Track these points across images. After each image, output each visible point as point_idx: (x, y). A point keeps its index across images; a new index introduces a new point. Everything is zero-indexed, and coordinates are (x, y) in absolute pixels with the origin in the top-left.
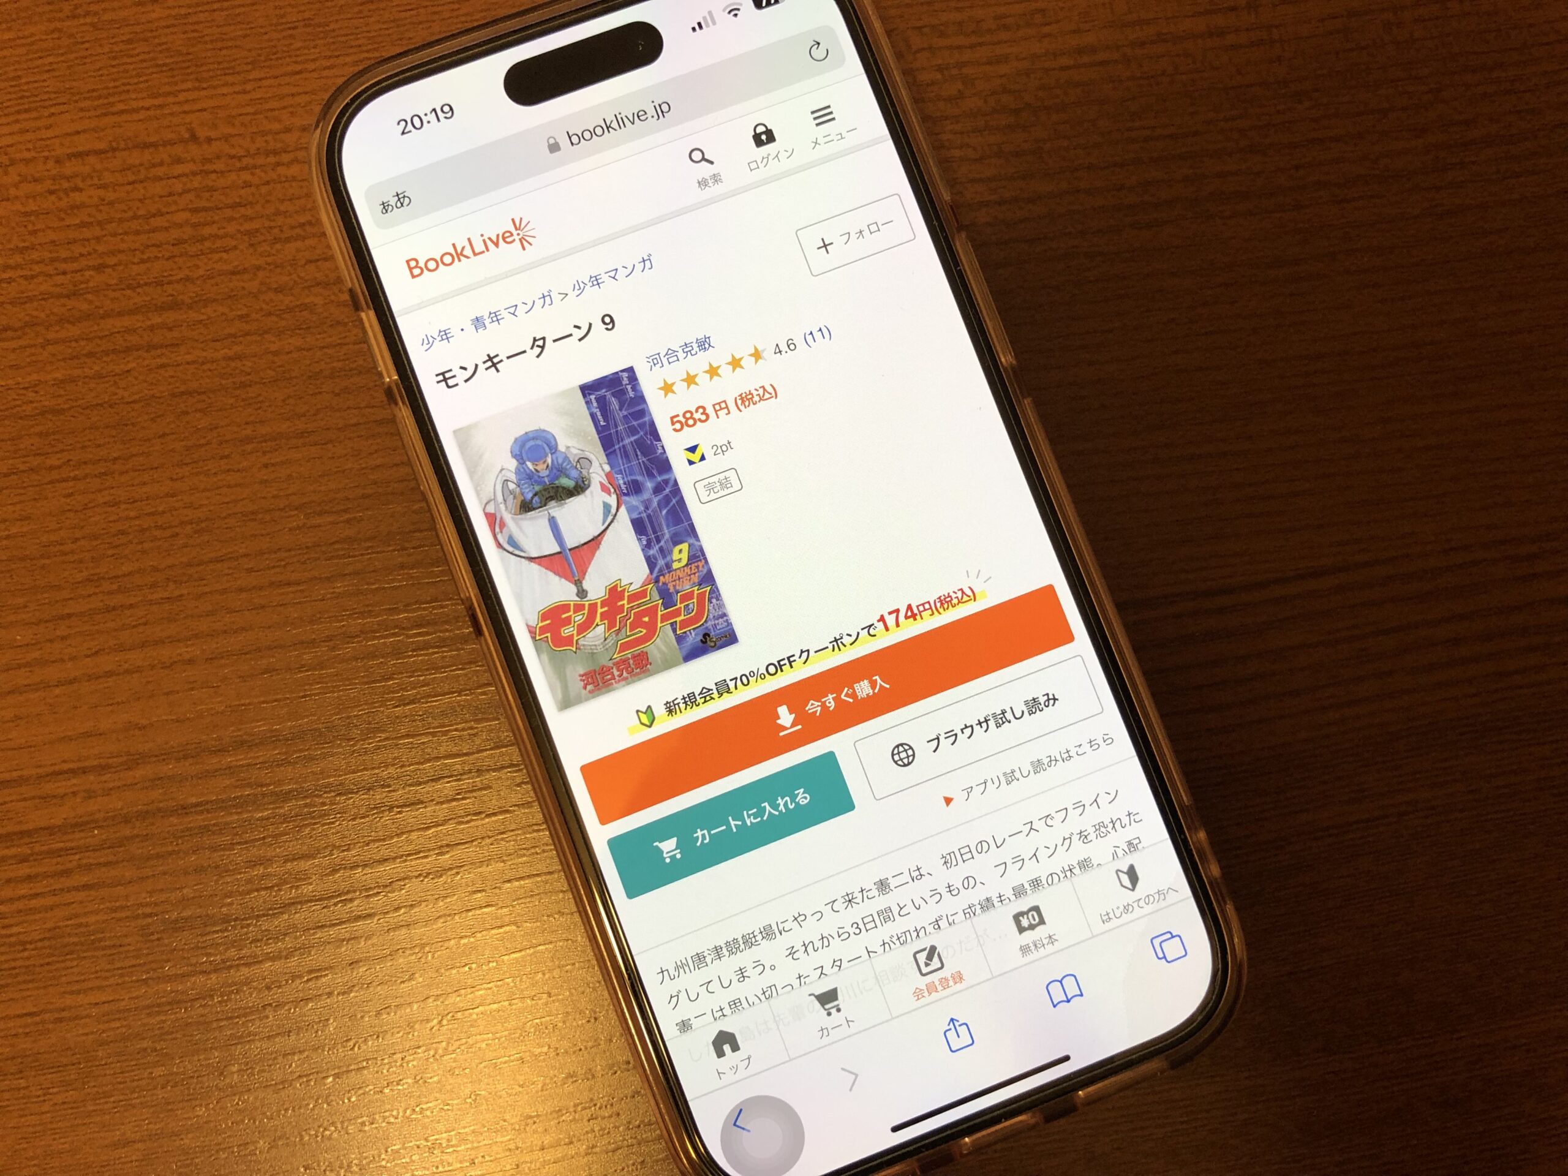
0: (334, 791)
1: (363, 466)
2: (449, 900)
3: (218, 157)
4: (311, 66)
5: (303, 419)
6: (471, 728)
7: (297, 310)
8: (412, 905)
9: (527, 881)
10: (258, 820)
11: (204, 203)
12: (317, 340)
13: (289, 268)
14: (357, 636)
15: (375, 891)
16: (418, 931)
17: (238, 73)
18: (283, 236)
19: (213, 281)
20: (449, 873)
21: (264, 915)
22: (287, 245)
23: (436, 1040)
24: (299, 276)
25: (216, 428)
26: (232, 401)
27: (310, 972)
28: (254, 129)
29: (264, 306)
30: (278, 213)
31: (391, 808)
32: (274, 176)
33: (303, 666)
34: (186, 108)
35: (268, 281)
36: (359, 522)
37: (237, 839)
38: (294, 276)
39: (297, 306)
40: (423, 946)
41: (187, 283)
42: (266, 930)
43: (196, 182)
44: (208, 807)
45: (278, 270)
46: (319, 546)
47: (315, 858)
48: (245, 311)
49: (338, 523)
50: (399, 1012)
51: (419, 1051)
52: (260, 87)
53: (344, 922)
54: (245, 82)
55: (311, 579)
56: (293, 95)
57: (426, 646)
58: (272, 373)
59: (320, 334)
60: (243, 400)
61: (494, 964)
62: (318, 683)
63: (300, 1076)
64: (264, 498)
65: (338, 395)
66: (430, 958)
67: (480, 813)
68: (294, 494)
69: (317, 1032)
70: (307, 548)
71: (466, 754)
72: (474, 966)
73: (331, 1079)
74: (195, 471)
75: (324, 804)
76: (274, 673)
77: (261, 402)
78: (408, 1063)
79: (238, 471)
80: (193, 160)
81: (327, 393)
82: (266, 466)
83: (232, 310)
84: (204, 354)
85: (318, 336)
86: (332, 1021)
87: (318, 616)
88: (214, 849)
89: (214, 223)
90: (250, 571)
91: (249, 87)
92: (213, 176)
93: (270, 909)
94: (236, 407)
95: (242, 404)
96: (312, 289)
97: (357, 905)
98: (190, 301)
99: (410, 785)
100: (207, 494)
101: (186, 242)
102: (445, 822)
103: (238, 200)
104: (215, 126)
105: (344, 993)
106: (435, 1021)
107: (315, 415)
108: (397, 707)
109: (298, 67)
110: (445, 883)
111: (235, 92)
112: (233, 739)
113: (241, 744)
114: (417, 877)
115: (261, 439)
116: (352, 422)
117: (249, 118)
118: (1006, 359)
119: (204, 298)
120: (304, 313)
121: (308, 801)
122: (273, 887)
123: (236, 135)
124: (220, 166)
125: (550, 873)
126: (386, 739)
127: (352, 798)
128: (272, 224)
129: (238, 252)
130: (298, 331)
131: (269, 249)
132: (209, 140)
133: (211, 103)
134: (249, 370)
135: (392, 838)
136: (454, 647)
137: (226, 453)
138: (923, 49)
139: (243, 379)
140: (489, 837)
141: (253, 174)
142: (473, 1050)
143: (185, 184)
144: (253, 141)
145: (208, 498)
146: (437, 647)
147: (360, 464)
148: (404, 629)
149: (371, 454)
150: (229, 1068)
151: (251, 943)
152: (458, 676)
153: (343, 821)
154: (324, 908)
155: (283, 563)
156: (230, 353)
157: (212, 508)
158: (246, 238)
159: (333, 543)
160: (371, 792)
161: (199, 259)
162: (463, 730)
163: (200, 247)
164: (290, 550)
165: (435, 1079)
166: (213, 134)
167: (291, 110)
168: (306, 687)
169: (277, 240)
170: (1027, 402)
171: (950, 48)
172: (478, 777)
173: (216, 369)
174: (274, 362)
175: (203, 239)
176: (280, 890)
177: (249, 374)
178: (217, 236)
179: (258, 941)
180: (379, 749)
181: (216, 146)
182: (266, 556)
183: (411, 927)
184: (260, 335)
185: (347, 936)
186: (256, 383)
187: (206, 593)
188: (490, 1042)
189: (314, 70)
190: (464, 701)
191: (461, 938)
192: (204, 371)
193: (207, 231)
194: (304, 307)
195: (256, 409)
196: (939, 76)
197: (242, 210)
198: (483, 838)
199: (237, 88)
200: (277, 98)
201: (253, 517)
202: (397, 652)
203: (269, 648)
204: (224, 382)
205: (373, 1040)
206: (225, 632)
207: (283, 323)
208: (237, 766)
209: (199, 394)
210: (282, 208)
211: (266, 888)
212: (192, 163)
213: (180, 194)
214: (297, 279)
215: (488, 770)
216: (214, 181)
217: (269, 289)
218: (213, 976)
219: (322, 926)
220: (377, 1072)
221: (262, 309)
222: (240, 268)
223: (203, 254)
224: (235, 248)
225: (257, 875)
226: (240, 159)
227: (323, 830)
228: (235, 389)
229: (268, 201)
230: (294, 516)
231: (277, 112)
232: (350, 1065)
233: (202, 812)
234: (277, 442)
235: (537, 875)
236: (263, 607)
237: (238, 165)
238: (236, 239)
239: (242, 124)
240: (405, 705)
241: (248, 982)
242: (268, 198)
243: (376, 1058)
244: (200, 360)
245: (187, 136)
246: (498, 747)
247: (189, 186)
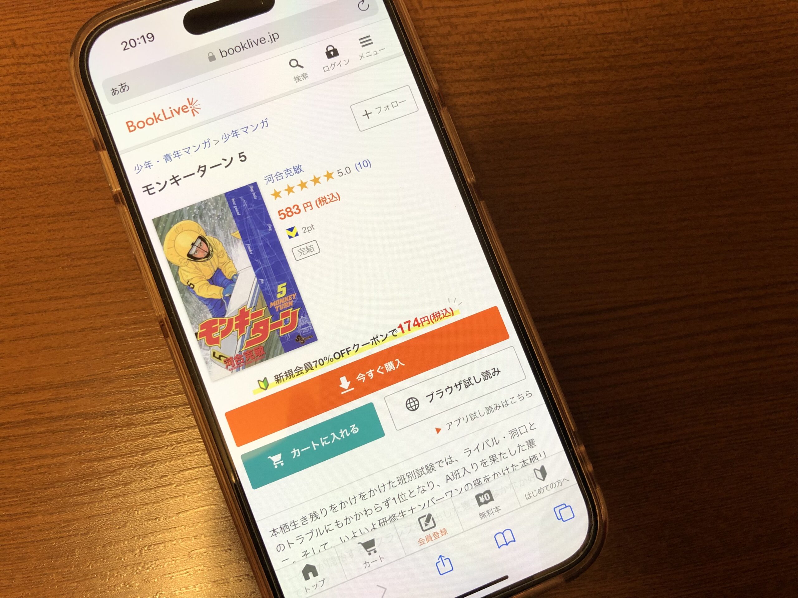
0: (83, 418)
1: (106, 232)
2: (148, 481)
3: (27, 56)
4: (82, 6)
5: (72, 205)
6: (163, 383)
7: (70, 143)
8: (126, 483)
9: (191, 471)
10: (38, 433)
11: (17, 81)
12: (81, 160)
13: (66, 119)
14: (100, 329)
15: (105, 475)
16: (130, 498)
17: (41, 9)
18: (64, 101)
19: (22, 126)
20: (149, 466)
21: (39, 489)
22: (66, 106)
23: (137, 562)
24: (72, 124)
25: (21, 208)
26: (30, 193)
27: (65, 521)
28: (48, 40)
29: (52, 141)
30: (60, 88)
31: (116, 427)
32: (58, 67)
33: (68, 345)
34: (10, 28)
35: (54, 126)
36: (102, 264)
37: (25, 444)
38: (69, 124)
39: (70, 141)
40: (132, 507)
41: (7, 126)
42: (40, 497)
43: (14, 69)
44: (9, 426)
45: (60, 120)
46: (79, 277)
47: (70, 456)
48: (40, 142)
49: (90, 264)
50: (116, 545)
51: (128, 568)
52: (52, 17)
53: (87, 493)
54: (45, 14)
55: (73, 296)
56: (71, 22)
57: (139, 335)
58: (55, 179)
59: (83, 157)
60: (38, 193)
61: (174, 518)
62: (76, 355)
63: (57, 582)
64: (48, 249)
65: (93, 191)
66: (136, 513)
67: (167, 431)
68: (65, 247)
69: (68, 557)
70: (72, 278)
71: (160, 398)
72: (162, 520)
73: (76, 584)
74: (7, 233)
75: (76, 424)
76: (51, 349)
77: (47, 195)
78: (121, 575)
79: (33, 233)
80: (13, 57)
81: (86, 190)
82: (49, 231)
83: (32, 142)
84: (15, 166)
85: (82, 159)
86: (77, 550)
87: (77, 317)
88: (11, 449)
89: (23, 92)
90: (38, 290)
91: (46, 16)
92: (24, 66)
93: (44, 485)
94: (33, 198)
95: (37, 195)
96: (79, 132)
97: (96, 484)
98: (7, 136)
99: (127, 415)
100: (15, 246)
101: (6, 103)
102: (146, 436)
103: (37, 80)
104: (26, 38)
105: (85, 534)
106: (138, 551)
107: (79, 203)
108: (120, 370)
109: (75, 6)
110: (146, 471)
111: (38, 20)
112: (25, 387)
113: (29, 389)
114: (130, 467)
115: (48, 216)
116: (101, 207)
117: (46, 34)
118: (470, 179)
119: (17, 135)
120: (74, 145)
121: (67, 423)
122: (45, 472)
123: (37, 44)
124: (28, 60)
125: (207, 466)
126: (114, 388)
127: (93, 422)
128: (57, 94)
129: (37, 109)
130: (70, 155)
131: (54, 108)
132: (23, 46)
133: (23, 26)
134: (41, 177)
135: (115, 444)
136: (153, 336)
137: (27, 223)
138: (429, 8)
139: (38, 181)
140: (171, 445)
141: (46, 65)
142: (159, 567)
143: (8, 71)
144: (47, 46)
145: (15, 248)
146: (144, 336)
147: (104, 231)
148: (126, 325)
149: (110, 225)
150: (17, 576)
151: (31, 504)
152: (156, 353)
153: (88, 434)
154: (75, 484)
155: (58, 287)
156: (31, 166)
157: (17, 254)
158: (41, 101)
159: (88, 276)
160: (105, 418)
161: (14, 113)
162: (158, 383)
163: (15, 106)
164: (62, 279)
165: (137, 585)
166: (25, 42)
167: (69, 30)
168: (69, 358)
169: (60, 103)
170: (482, 203)
171: (443, 7)
172: (165, 411)
173: (22, 175)
174: (56, 172)
175: (16, 102)
176: (50, 474)
177: (41, 179)
178: (24, 100)
179: (35, 503)
180: (110, 393)
181: (26, 50)
182: (48, 282)
183: (126, 496)
184: (48, 156)
185: (88, 501)
186: (45, 184)
187: (11, 303)
188: (170, 563)
189: (84, 8)
190: (160, 367)
191: (154, 503)
192: (15, 176)
193: (19, 97)
194: (75, 141)
195: (45, 199)
196: (437, 23)
197: (40, 85)
198: (168, 446)
199: (40, 17)
200: (62, 24)
201: (41, 260)
202: (122, 338)
203: (48, 335)
204: (26, 183)
205: (100, 561)
206: (22, 325)
207: (61, 151)
208: (26, 402)
209: (12, 189)
210: (63, 85)
211: (40, 473)
212: (12, 59)
213: (4, 76)
214: (71, 126)
215: (171, 407)
216: (25, 69)
217: (54, 130)
218: (9, 524)
219: (73, 495)
220: (102, 580)
221: (49, 142)
222: (37, 118)
223: (16, 110)
224: (35, 107)
225: (36, 466)
226: (40, 56)
227: (76, 440)
228: (33, 187)
229: (54, 81)
230: (65, 260)
231: (62, 31)
232: (87, 575)
233: (5, 428)
234: (56, 218)
235: (199, 467)
236: (45, 311)
237: (38, 60)
238: (36, 102)
239: (42, 38)
240: (125, 369)
241: (29, 527)
242: (56, 79)
243: (102, 572)
244: (13, 170)
245: (10, 43)
246: (178, 394)
247: (10, 71)
